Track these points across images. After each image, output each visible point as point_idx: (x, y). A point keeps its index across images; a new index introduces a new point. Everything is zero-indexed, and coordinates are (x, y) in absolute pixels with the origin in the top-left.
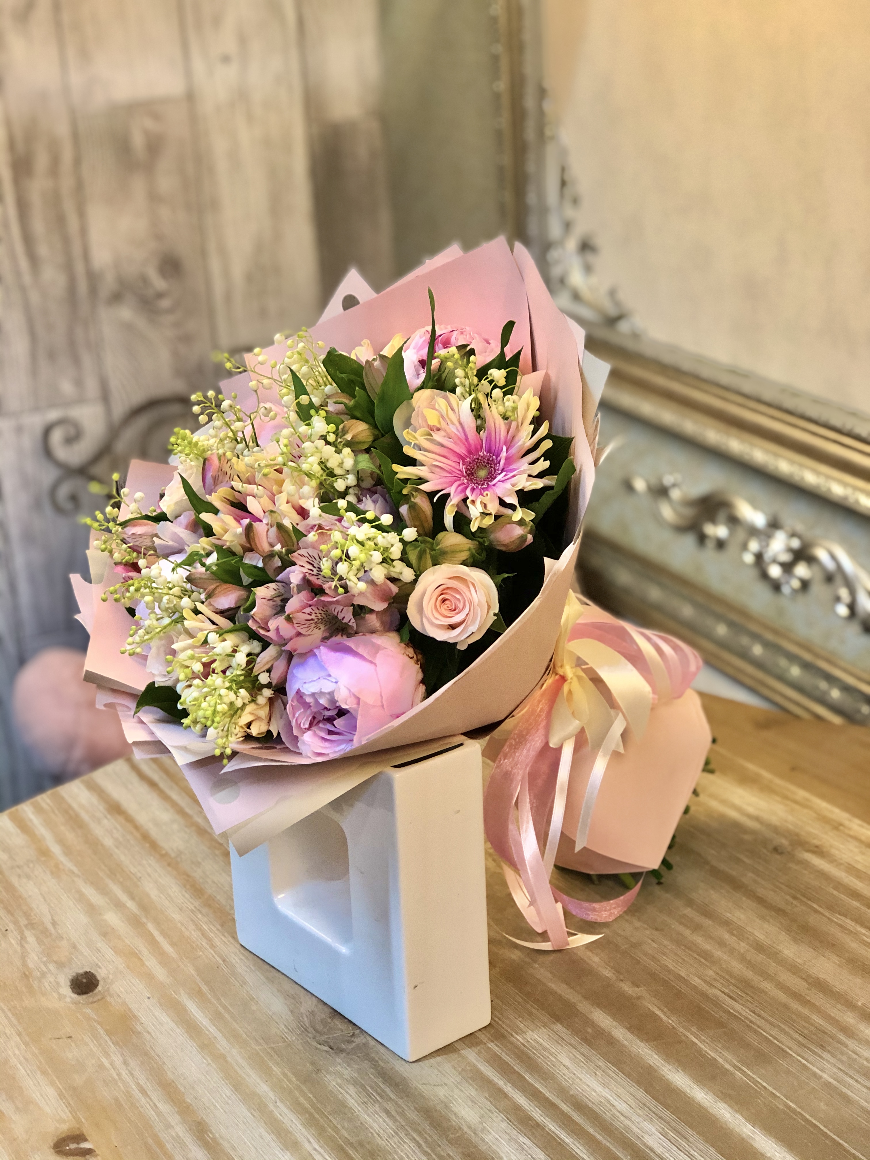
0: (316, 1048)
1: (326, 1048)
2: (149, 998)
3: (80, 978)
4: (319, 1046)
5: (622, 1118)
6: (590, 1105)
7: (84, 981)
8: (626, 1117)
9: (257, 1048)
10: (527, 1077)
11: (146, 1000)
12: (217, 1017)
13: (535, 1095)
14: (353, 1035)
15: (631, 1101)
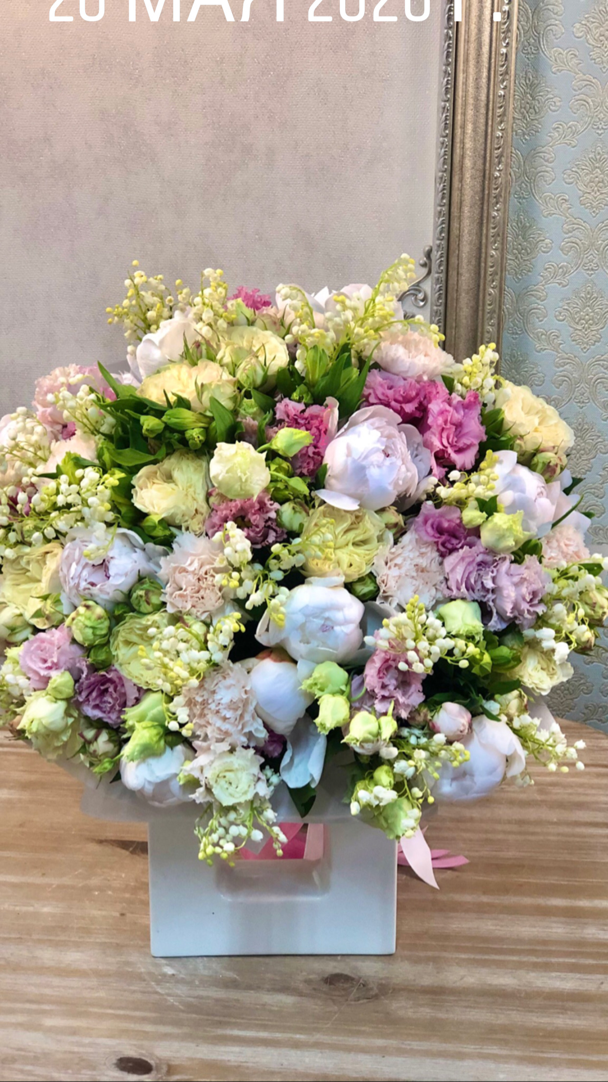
0: (362, 1004)
1: (365, 1001)
2: (197, 1046)
3: (123, 1065)
4: (359, 1002)
5: (572, 935)
6: (547, 939)
7: (131, 1064)
8: (571, 933)
9: (328, 1026)
10: (491, 946)
11: (198, 1048)
12: (265, 1027)
13: (512, 952)
14: (364, 985)
15: (559, 925)
